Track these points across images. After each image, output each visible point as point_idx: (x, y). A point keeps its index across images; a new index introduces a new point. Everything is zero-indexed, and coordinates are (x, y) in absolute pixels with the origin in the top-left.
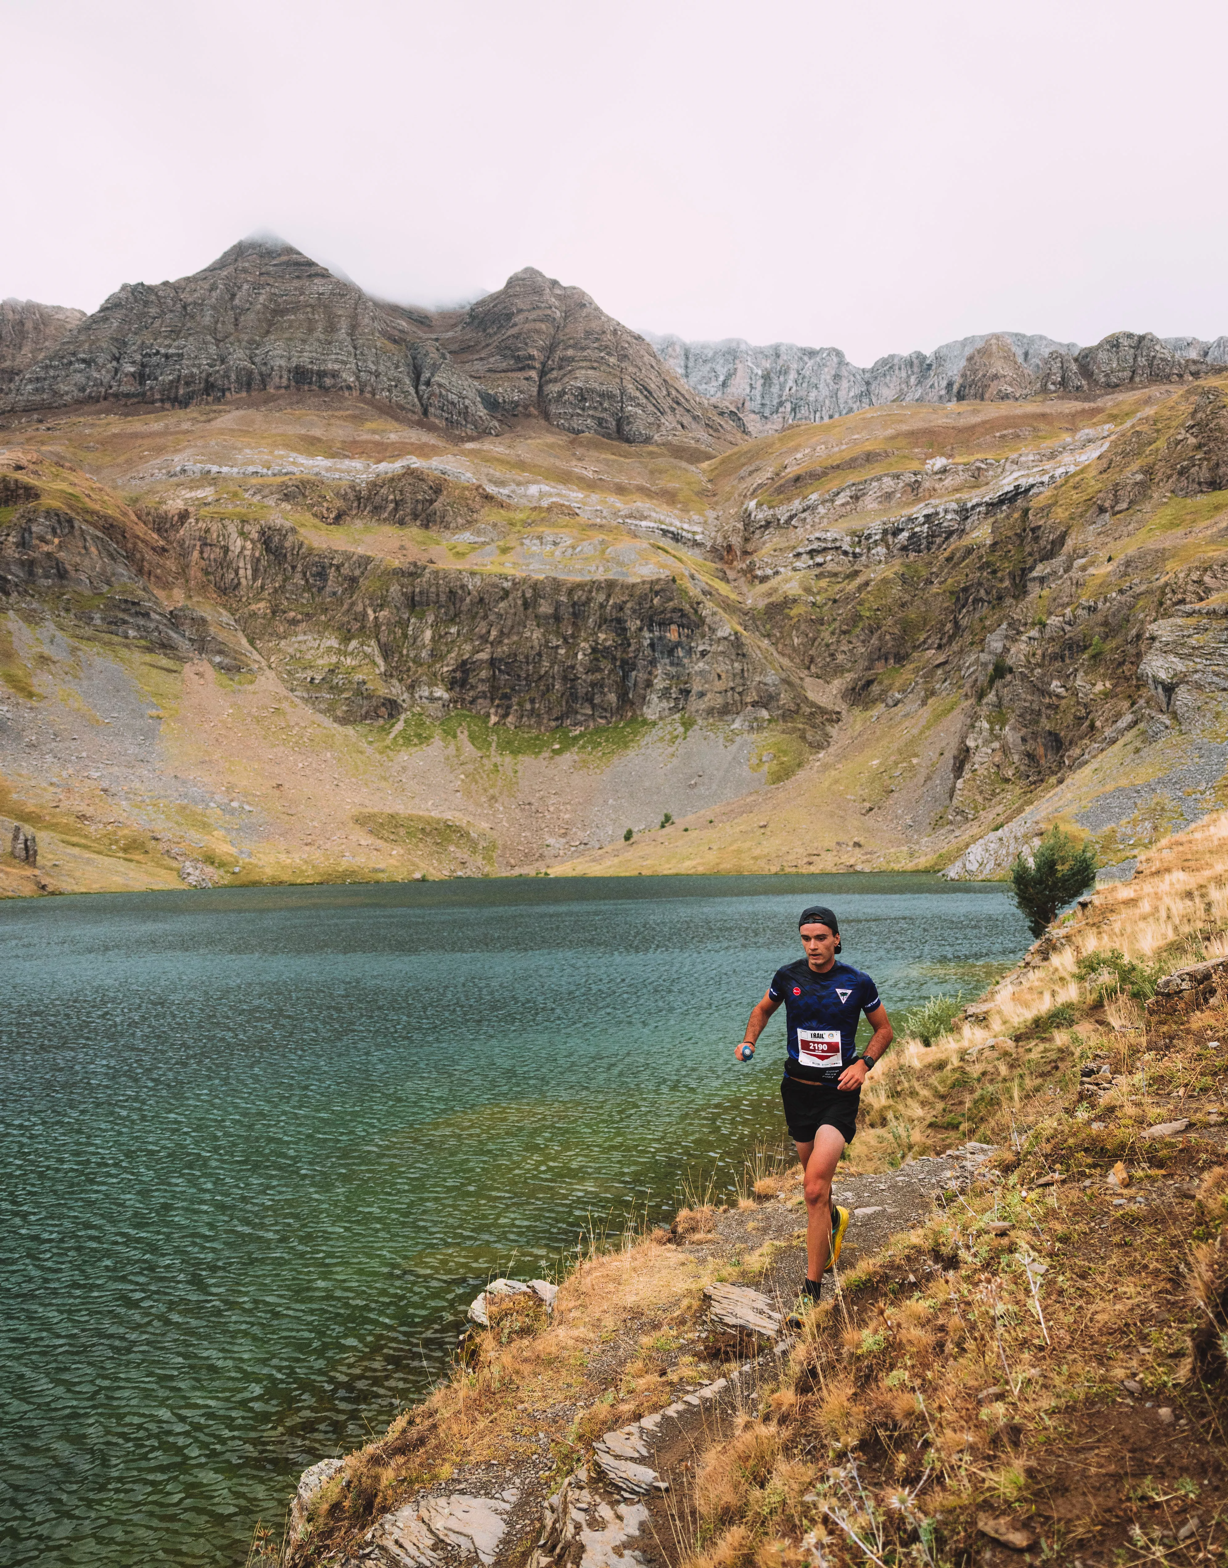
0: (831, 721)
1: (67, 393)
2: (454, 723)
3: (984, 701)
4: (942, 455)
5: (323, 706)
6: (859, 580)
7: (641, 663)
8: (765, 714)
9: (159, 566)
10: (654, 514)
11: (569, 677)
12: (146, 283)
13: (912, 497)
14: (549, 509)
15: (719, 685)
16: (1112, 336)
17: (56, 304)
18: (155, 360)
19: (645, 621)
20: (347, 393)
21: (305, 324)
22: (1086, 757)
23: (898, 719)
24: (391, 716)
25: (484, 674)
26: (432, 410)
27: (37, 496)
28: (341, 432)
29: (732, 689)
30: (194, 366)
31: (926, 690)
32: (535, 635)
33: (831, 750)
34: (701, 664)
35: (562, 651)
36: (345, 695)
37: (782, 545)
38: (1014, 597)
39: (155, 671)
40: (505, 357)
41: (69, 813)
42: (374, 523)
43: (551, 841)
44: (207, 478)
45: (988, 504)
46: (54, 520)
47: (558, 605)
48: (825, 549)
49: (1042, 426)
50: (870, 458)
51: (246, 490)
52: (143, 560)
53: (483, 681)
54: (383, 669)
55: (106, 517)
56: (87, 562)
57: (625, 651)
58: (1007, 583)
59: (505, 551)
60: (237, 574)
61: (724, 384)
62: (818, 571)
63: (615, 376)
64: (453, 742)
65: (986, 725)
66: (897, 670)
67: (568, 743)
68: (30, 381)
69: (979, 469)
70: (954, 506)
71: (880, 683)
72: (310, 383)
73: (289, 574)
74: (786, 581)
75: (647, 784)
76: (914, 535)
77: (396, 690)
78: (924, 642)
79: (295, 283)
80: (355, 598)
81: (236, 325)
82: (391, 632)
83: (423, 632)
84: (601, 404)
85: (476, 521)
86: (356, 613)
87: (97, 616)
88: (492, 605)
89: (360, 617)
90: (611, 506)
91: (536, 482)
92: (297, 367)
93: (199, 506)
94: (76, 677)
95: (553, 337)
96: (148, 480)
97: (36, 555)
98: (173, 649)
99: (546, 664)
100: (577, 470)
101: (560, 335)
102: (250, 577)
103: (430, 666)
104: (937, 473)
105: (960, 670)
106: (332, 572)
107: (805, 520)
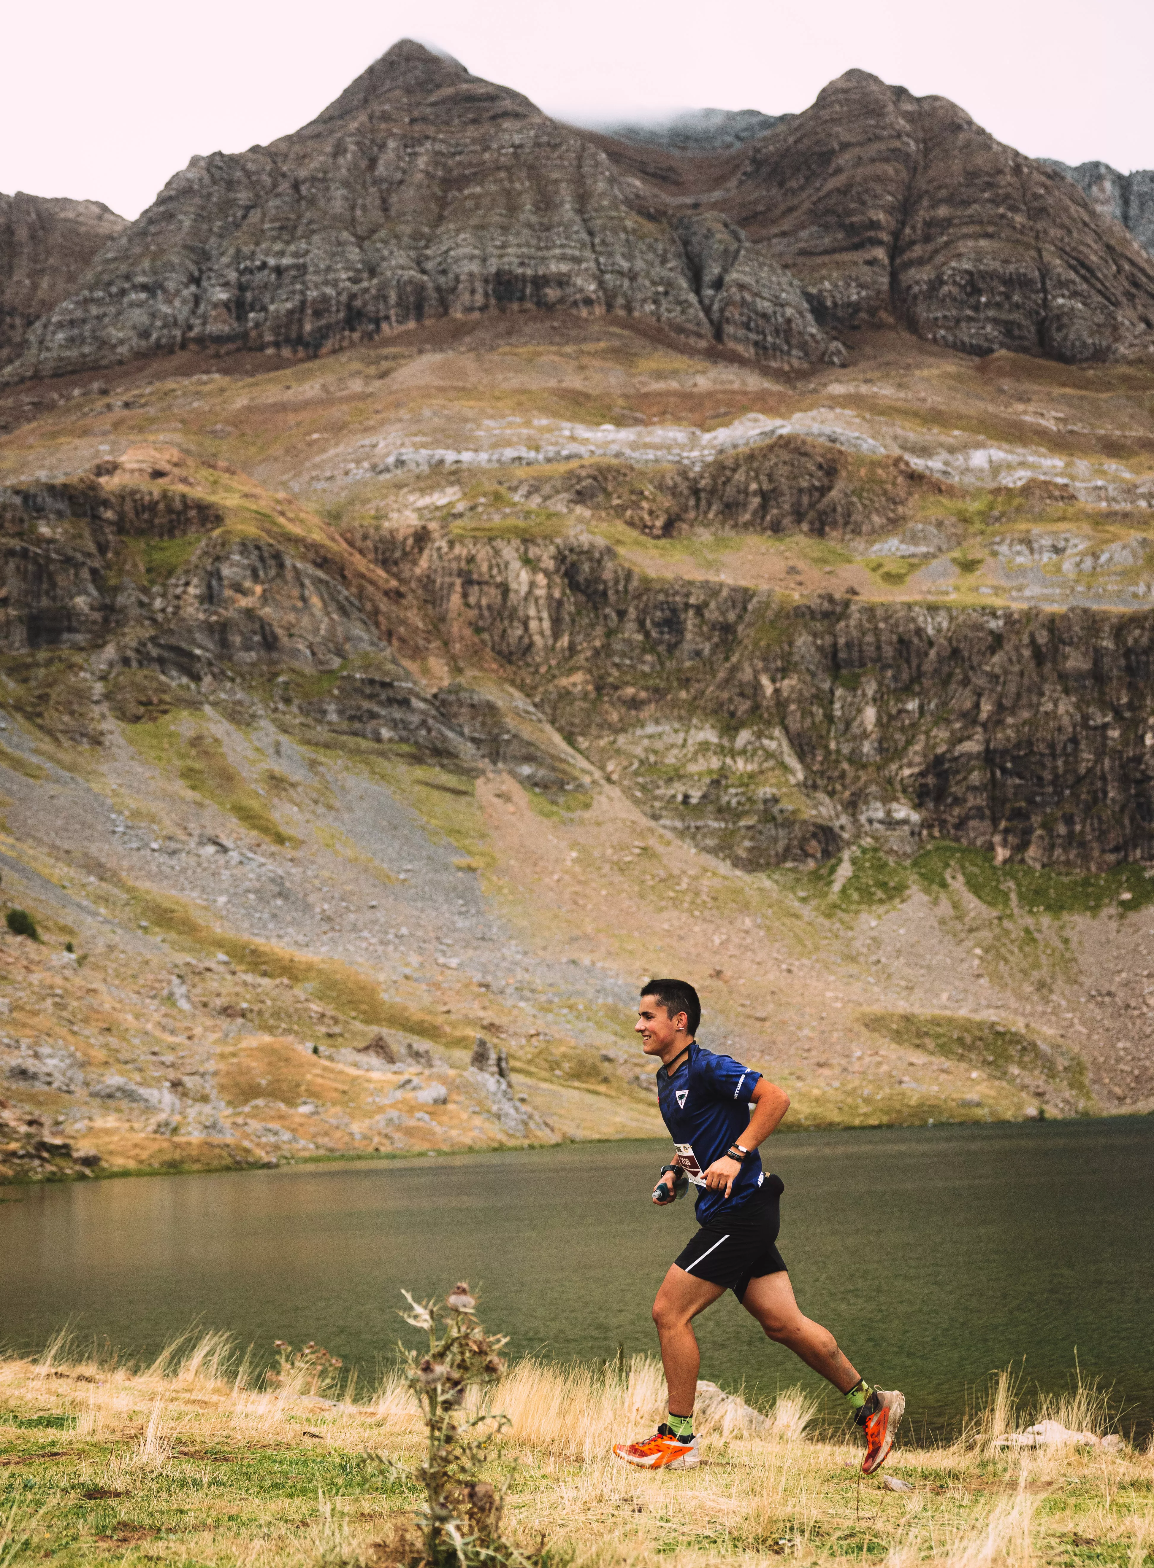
1: (122, 342)
2: (935, 862)
5: (711, 842)
9: (400, 620)
11: (1132, 775)
12: (226, 151)
14: (1026, 490)
18: (259, 278)
20: (584, 312)
21: (502, 200)
24: (827, 854)
25: (975, 777)
26: (730, 329)
27: (217, 520)
28: (611, 379)
30: (326, 283)
32: (1063, 707)
35: (1114, 733)
36: (745, 822)
39: (436, 793)
40: (826, 227)
42: (728, 532)
44: (441, 474)
46: (254, 555)
47: (1098, 655)
51: (515, 489)
52: (379, 611)
53: (974, 789)
54: (800, 777)
55: (314, 546)
56: (305, 621)
59: (968, 566)
60: (526, 628)
63: (1028, 246)
64: (943, 894)
67: (1146, 891)
68: (60, 325)
72: (522, 299)
73: (614, 624)
77: (828, 810)
79: (472, 131)
80: (734, 659)
81: (385, 210)
82: (806, 713)
83: (859, 711)
84: (1008, 297)
85: (904, 518)
86: (741, 685)
87: (332, 707)
88: (976, 660)
89: (749, 691)
90: (1116, 479)
91: (978, 446)
92: (499, 273)
93: (444, 519)
94: (330, 808)
95: (909, 187)
96: (341, 481)
97: (230, 614)
98: (452, 755)
99: (1087, 757)
100: (1028, 418)
101: (921, 183)
102: (548, 632)
103: (879, 769)
106: (690, 620)
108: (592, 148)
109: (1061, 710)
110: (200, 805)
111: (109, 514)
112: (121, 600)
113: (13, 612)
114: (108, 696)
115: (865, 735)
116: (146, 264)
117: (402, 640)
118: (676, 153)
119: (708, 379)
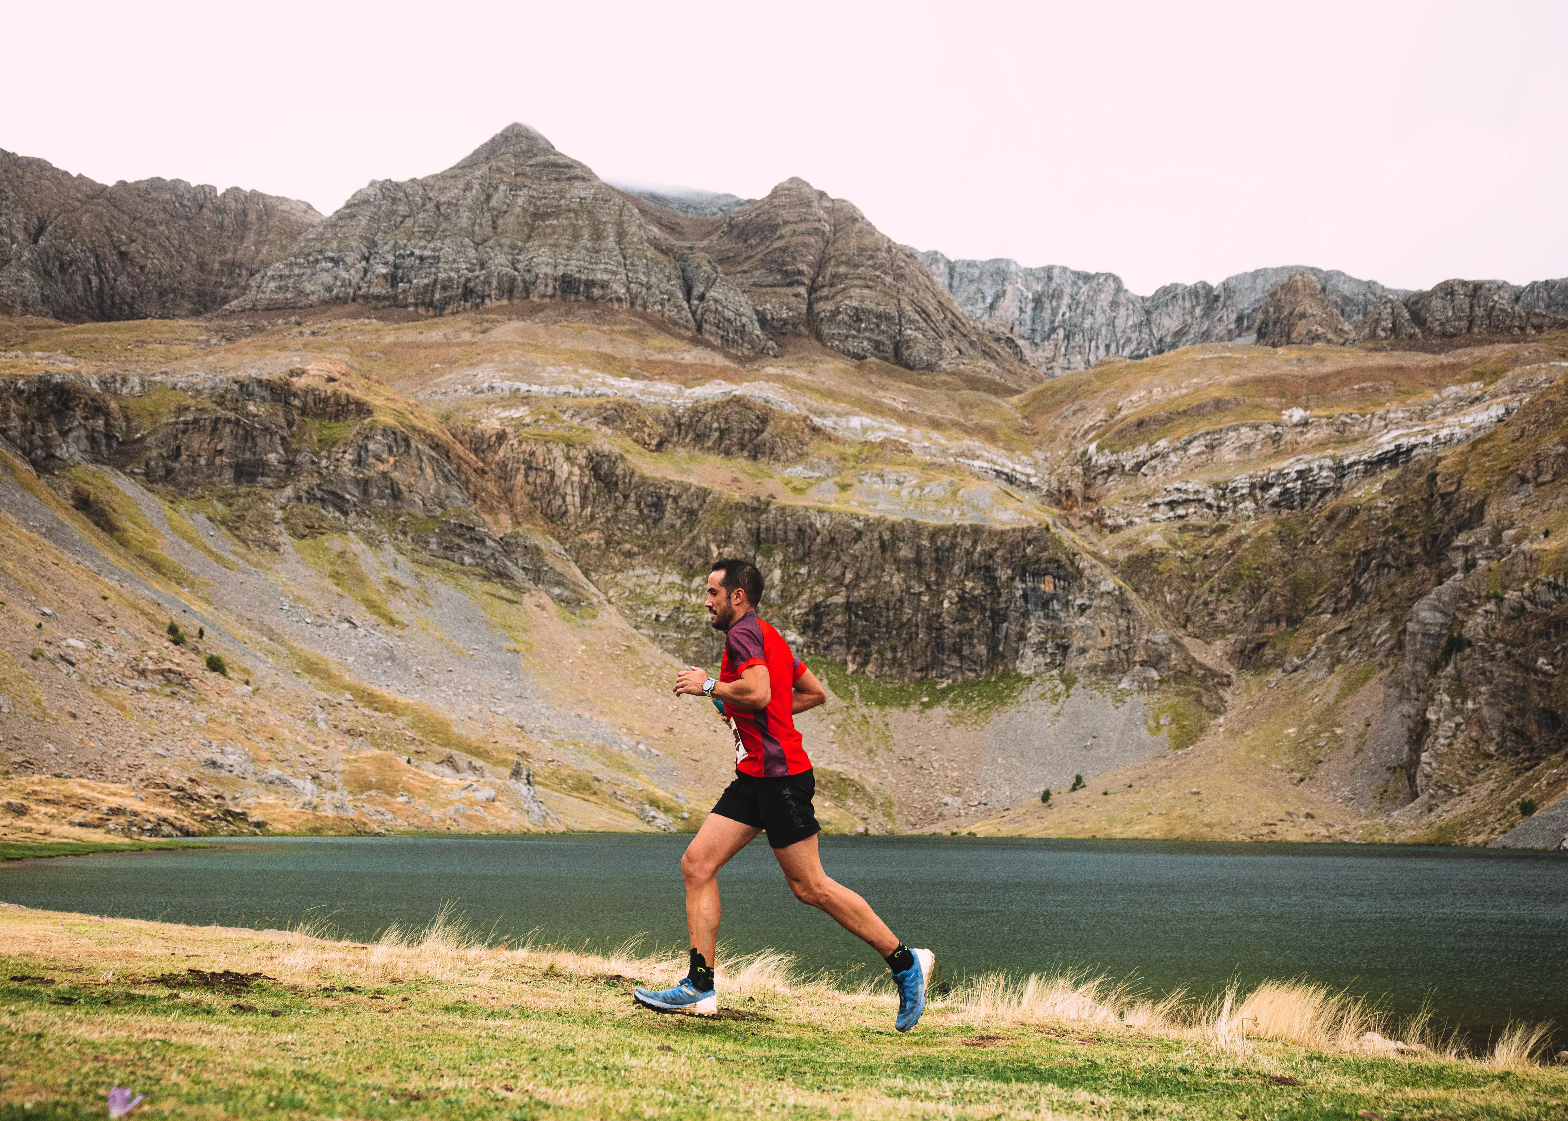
0: (1221, 684)
1: (313, 293)
3: (1442, 673)
4: (1298, 406)
5: (671, 646)
6: (1229, 536)
7: (1013, 615)
8: (1154, 674)
9: (483, 488)
10: (985, 454)
11: (934, 625)
12: (394, 180)
13: (1275, 451)
14: (882, 445)
15: (1103, 642)
16: (1446, 282)
17: (280, 194)
18: (408, 261)
19: (1019, 572)
20: (616, 306)
21: (570, 231)
23: (1302, 685)
25: (839, 619)
26: (706, 326)
27: (368, 412)
28: (630, 349)
29: (1117, 646)
30: (452, 269)
31: (1332, 657)
32: (895, 579)
33: (1231, 714)
34: (1080, 619)
35: (926, 599)
36: (693, 635)
37: (1133, 494)
38: (1427, 564)
39: (497, 602)
40: (771, 271)
42: (697, 452)
43: (948, 799)
44: (518, 397)
45: (1366, 463)
46: (390, 438)
47: (919, 549)
48: (1186, 501)
49: (1402, 380)
50: (1219, 405)
51: (564, 412)
52: (469, 481)
53: (838, 625)
55: (431, 435)
56: (421, 483)
57: (995, 601)
58: (1418, 550)
59: (844, 487)
60: (564, 500)
61: (992, 307)
62: (1180, 523)
63: (892, 297)
65: (1447, 698)
66: (1291, 634)
67: (938, 697)
68: (273, 278)
69: (1344, 423)
70: (1329, 463)
71: (1273, 647)
72: (577, 293)
73: (621, 503)
74: (1148, 533)
76: (1285, 492)
78: (1318, 605)
79: (554, 186)
80: (695, 532)
81: (495, 228)
83: (771, 571)
84: (878, 326)
85: (807, 454)
86: (698, 548)
87: (433, 540)
88: (845, 545)
89: (703, 553)
90: (936, 443)
91: (855, 414)
92: (564, 276)
93: (516, 426)
94: (427, 605)
95: (823, 252)
96: (451, 395)
97: (371, 474)
98: (510, 577)
99: (908, 611)
100: (886, 401)
101: (831, 250)
102: (578, 504)
103: (780, 608)
104: (1296, 425)
105: (1369, 638)
106: (669, 505)
107: (1155, 467)
108: (630, 205)
109: (895, 581)
110: (341, 596)
111: (297, 402)
112: (299, 458)
113: (226, 460)
114: (285, 520)
115: (773, 587)
116: (334, 245)
117: (483, 501)
118: (681, 214)
119: (691, 355)
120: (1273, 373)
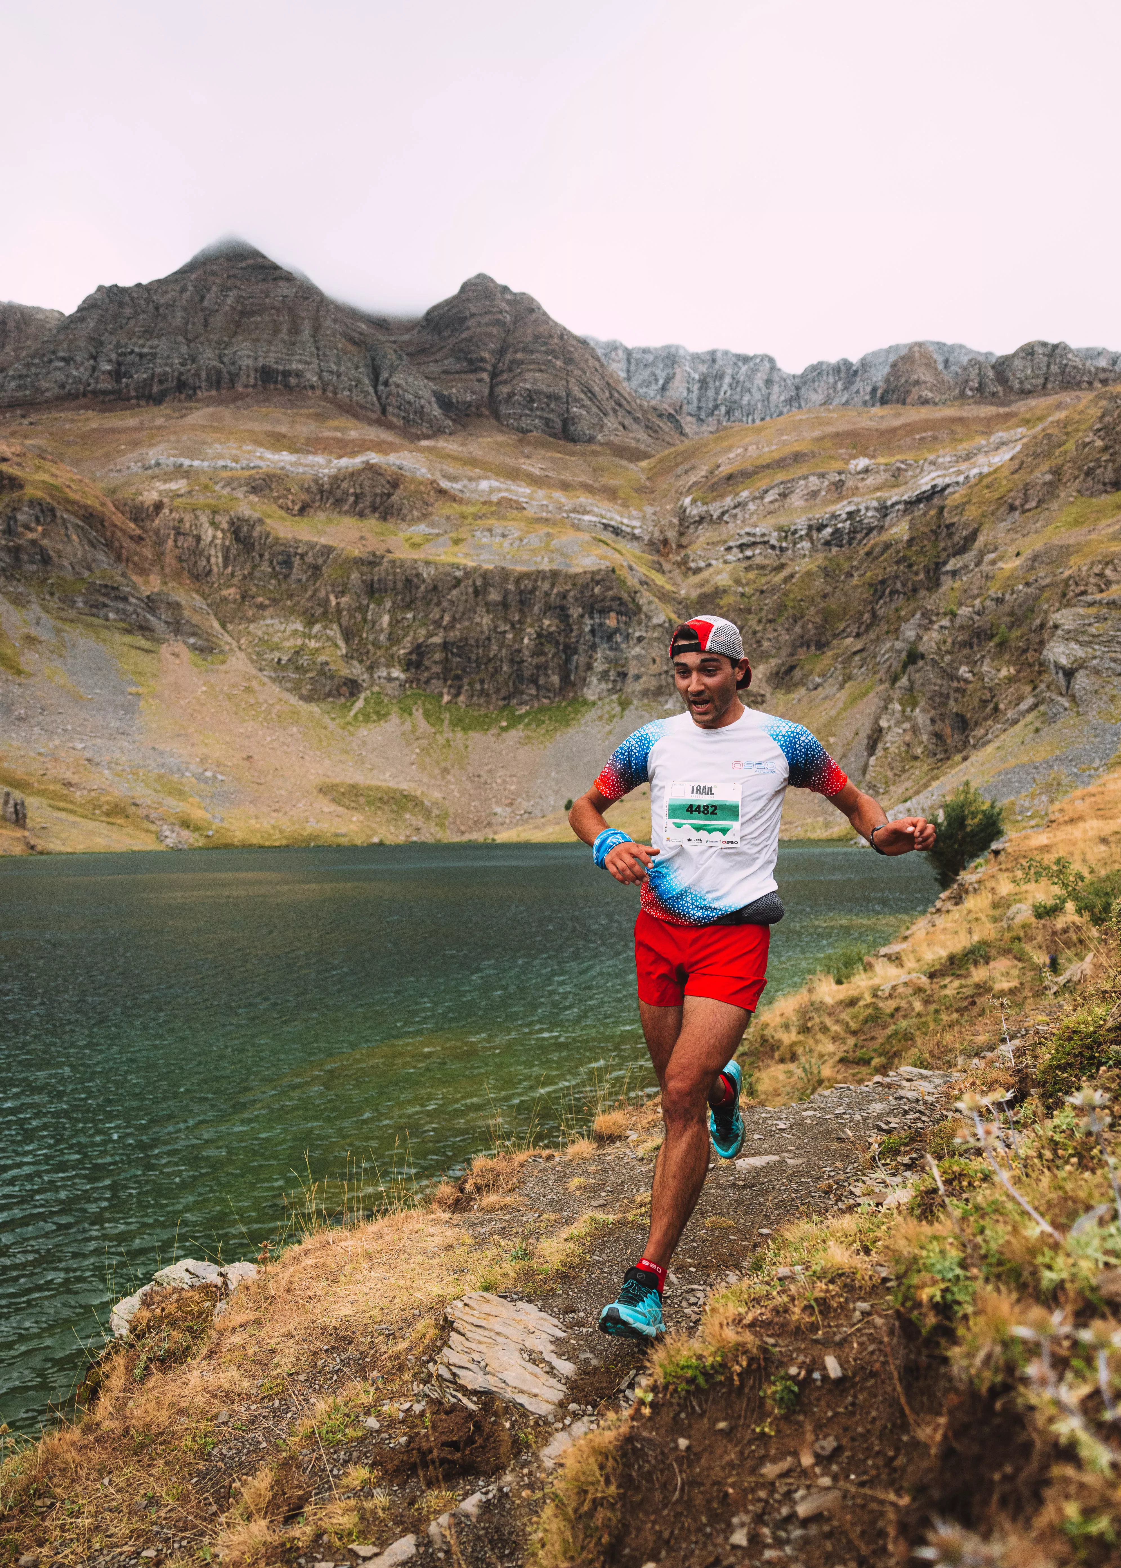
1: (48, 390)
2: (410, 701)
3: (898, 685)
4: (866, 455)
5: (289, 685)
6: (785, 573)
7: (582, 648)
9: (136, 553)
10: (596, 509)
11: (515, 660)
12: (121, 285)
13: (836, 495)
14: (499, 503)
15: (654, 669)
16: (1028, 344)
17: (35, 304)
18: (130, 359)
19: (588, 609)
20: (310, 393)
21: (271, 326)
22: (990, 736)
23: (818, 701)
24: (352, 694)
25: (437, 656)
26: (390, 409)
27: (21, 487)
28: (306, 429)
29: (666, 672)
30: (167, 364)
31: (844, 675)
32: (485, 621)
34: (637, 650)
35: (510, 636)
36: (309, 675)
37: (715, 539)
38: (928, 589)
39: (133, 652)
40: (458, 359)
41: (55, 781)
42: (335, 515)
43: (498, 810)
44: (179, 472)
45: (906, 503)
46: (38, 509)
47: (506, 594)
48: (754, 544)
49: (959, 428)
50: (798, 458)
51: (217, 483)
52: (121, 547)
53: (436, 663)
54: (344, 651)
55: (85, 507)
56: (69, 549)
57: (567, 636)
58: (922, 576)
59: (457, 542)
60: (209, 562)
61: (664, 388)
62: (747, 563)
63: (561, 378)
64: (409, 720)
65: (898, 707)
66: (817, 656)
67: (515, 721)
68: (13, 378)
69: (899, 469)
70: (875, 504)
71: (802, 668)
72: (276, 382)
73: (257, 562)
74: (718, 572)
75: (587, 759)
76: (836, 531)
77: (357, 670)
78: (843, 630)
79: (261, 286)
80: (318, 585)
81: (206, 326)
82: (351, 617)
83: (381, 617)
84: (548, 405)
85: (431, 514)
86: (319, 599)
87: (80, 599)
88: (445, 592)
89: (323, 603)
90: (556, 501)
91: (487, 478)
92: (264, 367)
93: (172, 497)
94: (60, 656)
95: (504, 341)
96: (125, 472)
97: (21, 542)
98: (150, 630)
99: (495, 648)
100: (524, 467)
101: (511, 340)
102: (221, 564)
103: (387, 649)
104: (859, 473)
105: (875, 657)
106: (297, 561)
107: (735, 516)
119: (355, 431)
120: (851, 427)
